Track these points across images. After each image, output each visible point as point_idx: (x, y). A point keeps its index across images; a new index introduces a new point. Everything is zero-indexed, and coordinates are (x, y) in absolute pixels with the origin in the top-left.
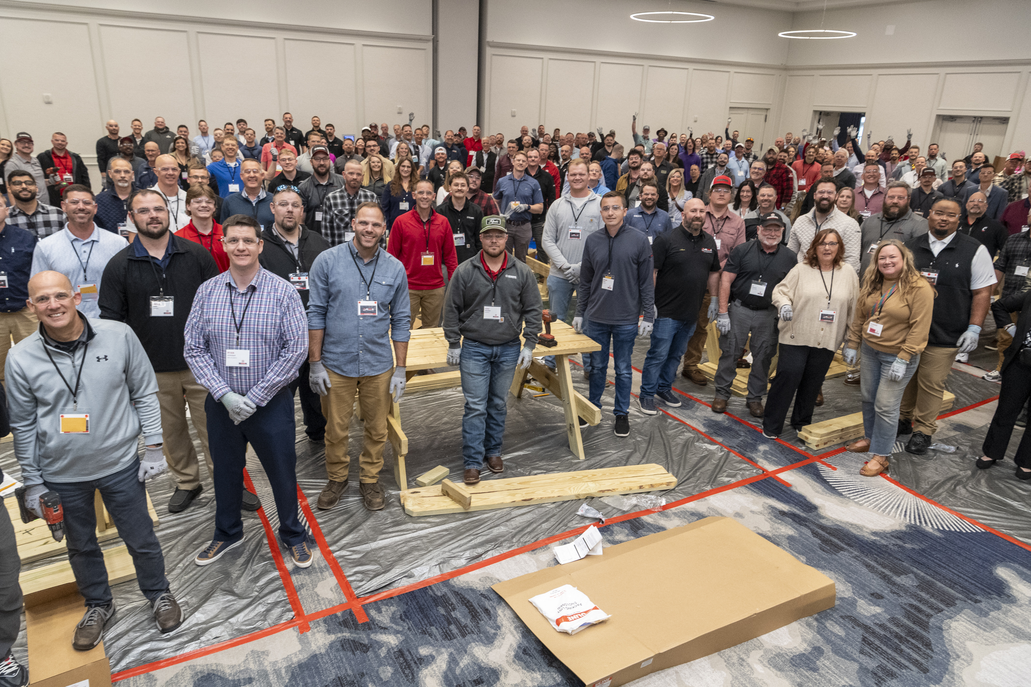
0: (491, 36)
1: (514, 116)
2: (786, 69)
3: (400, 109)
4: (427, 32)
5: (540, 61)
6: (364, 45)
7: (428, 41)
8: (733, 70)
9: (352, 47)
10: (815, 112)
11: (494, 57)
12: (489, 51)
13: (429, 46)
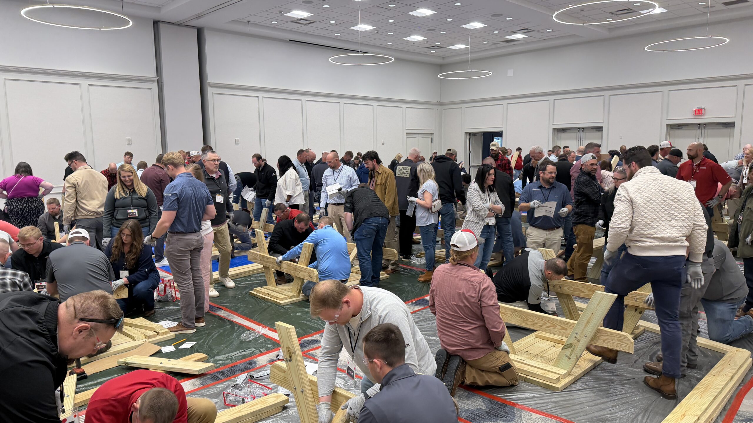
0: (211, 78)
1: (237, 144)
2: (441, 104)
3: (129, 140)
4: (153, 74)
5: (257, 99)
6: (90, 85)
7: (154, 81)
8: (405, 106)
9: (78, 86)
10: (466, 133)
11: (215, 96)
12: (210, 91)
13: (155, 86)
